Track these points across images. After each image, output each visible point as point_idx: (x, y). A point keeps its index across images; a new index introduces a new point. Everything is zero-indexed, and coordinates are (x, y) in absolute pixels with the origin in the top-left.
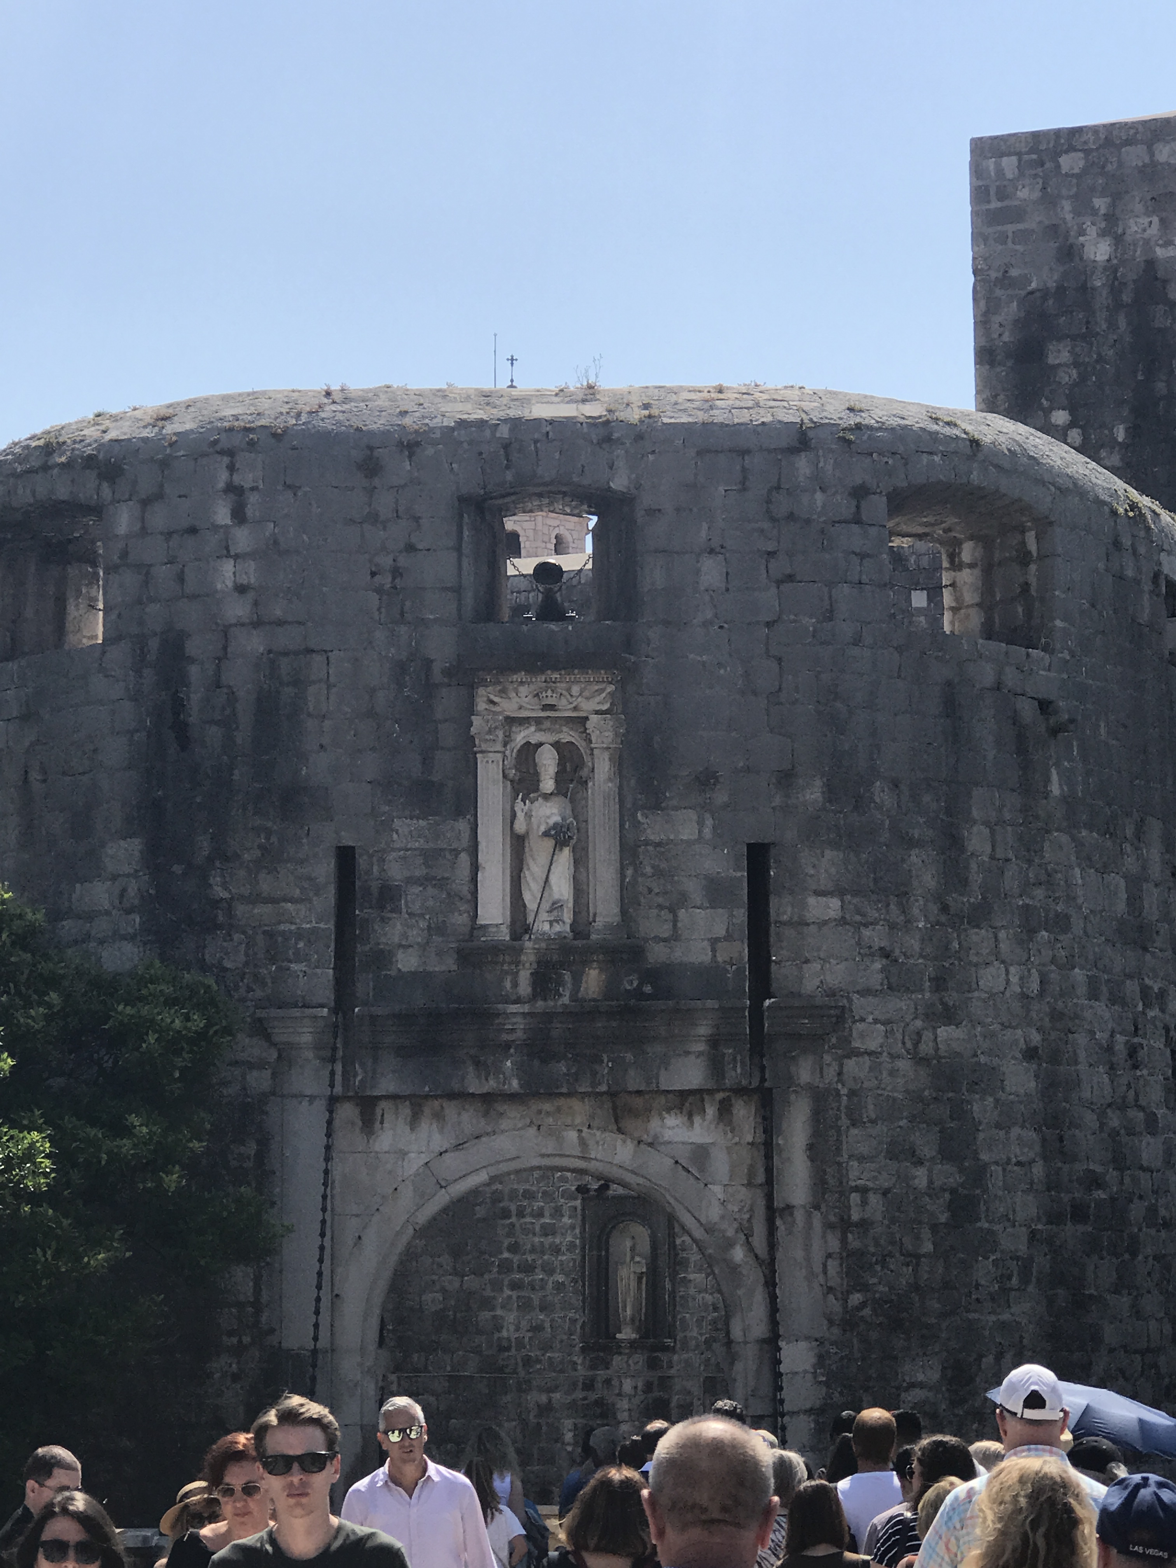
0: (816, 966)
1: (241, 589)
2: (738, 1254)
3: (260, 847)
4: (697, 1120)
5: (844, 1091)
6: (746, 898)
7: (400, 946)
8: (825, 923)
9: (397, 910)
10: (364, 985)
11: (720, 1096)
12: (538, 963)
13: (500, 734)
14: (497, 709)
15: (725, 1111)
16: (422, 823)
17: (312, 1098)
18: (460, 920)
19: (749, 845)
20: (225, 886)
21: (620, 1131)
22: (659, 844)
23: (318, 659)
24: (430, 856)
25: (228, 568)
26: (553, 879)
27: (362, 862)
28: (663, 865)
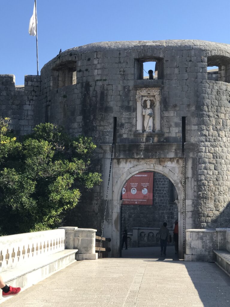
0: (193, 137)
1: (98, 75)
2: (180, 185)
3: (101, 117)
4: (173, 163)
5: (198, 158)
6: (181, 126)
7: (124, 133)
8: (195, 130)
9: (123, 127)
10: (118, 140)
11: (177, 159)
12: (147, 136)
13: (141, 98)
14: (140, 94)
15: (178, 161)
16: (128, 113)
17: (109, 159)
18: (134, 129)
19: (182, 117)
20: (95, 124)
21: (160, 164)
22: (167, 117)
23: (111, 86)
24: (129, 119)
25: (96, 71)
26: (149, 122)
27: (118, 119)
28: (168, 120)
